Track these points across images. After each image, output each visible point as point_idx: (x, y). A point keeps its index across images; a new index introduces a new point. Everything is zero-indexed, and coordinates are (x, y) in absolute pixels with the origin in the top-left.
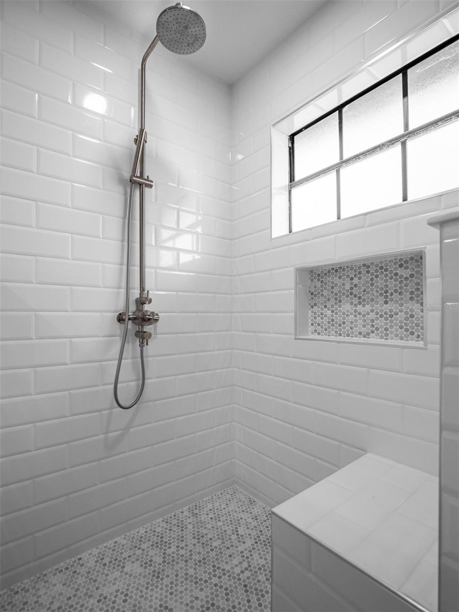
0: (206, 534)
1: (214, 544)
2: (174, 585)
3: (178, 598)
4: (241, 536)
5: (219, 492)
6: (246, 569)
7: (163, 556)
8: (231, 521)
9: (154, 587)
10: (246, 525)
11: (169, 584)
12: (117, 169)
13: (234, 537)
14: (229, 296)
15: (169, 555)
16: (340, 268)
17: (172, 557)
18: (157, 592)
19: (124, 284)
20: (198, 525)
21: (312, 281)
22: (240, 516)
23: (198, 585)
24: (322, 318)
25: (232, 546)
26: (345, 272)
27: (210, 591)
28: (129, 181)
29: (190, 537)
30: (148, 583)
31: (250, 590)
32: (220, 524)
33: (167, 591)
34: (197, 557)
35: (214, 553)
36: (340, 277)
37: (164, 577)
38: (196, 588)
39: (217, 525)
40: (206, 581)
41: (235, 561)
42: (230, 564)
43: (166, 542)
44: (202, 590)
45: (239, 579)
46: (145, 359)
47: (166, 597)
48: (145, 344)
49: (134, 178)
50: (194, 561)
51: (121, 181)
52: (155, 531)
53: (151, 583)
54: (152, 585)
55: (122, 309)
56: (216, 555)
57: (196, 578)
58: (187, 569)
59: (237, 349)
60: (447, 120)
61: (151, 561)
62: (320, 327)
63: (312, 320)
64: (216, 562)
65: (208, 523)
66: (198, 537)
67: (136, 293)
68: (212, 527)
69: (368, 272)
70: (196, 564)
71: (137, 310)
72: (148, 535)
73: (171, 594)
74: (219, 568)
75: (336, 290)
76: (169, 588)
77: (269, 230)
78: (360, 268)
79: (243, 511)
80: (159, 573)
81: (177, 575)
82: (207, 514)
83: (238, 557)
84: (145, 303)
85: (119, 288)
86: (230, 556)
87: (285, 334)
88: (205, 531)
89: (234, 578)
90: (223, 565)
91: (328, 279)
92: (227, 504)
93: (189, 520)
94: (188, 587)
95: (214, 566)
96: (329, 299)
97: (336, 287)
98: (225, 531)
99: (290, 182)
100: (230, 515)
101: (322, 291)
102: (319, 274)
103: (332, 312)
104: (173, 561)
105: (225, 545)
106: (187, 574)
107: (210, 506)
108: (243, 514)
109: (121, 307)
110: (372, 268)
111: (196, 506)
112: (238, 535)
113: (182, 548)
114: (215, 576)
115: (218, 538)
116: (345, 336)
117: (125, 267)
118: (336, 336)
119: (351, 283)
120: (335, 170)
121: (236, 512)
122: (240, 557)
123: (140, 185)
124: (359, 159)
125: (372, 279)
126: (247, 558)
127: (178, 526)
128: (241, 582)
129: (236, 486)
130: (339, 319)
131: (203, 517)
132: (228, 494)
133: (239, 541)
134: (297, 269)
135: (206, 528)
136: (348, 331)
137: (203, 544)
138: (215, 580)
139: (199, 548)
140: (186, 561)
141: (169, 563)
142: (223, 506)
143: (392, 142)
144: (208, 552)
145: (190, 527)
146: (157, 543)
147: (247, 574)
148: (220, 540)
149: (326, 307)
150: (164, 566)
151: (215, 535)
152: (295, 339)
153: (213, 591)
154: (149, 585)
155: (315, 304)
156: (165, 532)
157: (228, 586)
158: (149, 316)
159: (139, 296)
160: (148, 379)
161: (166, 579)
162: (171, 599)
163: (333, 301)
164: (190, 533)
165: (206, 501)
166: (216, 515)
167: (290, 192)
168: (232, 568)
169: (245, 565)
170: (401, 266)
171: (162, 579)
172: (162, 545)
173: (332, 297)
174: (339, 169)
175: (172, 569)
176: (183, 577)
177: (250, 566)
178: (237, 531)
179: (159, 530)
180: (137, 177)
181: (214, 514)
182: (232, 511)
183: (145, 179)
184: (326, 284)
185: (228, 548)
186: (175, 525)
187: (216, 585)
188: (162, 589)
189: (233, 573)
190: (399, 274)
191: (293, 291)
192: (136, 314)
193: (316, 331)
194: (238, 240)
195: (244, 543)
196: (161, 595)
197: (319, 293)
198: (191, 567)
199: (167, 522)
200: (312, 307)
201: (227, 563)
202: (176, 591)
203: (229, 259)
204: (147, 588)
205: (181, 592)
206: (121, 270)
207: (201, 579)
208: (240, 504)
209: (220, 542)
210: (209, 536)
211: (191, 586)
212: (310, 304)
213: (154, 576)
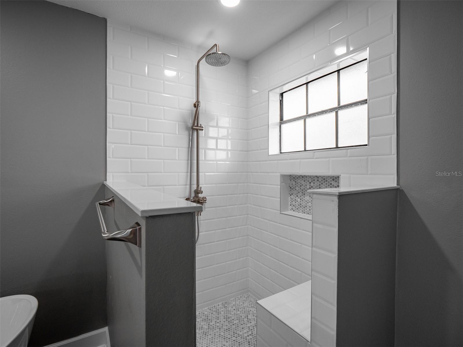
0: (231, 317)
1: (235, 322)
2: (213, 339)
3: (215, 344)
4: (249, 319)
5: (240, 296)
6: (250, 335)
7: (208, 325)
8: (245, 311)
9: (204, 339)
10: (253, 314)
11: (211, 338)
12: (185, 122)
13: (246, 319)
14: (246, 184)
15: (211, 325)
16: (305, 176)
17: (213, 326)
18: (205, 341)
19: (189, 183)
20: (227, 312)
21: (291, 180)
22: (250, 309)
23: (225, 340)
24: (295, 202)
25: (244, 324)
26: (307, 178)
27: (231, 343)
28: (191, 129)
29: (222, 318)
30: (201, 337)
31: (251, 344)
32: (239, 312)
33: (210, 341)
34: (226, 328)
35: (234, 326)
36: (304, 181)
37: (209, 335)
38: (224, 341)
39: (237, 313)
40: (229, 339)
41: (245, 331)
42: (242, 332)
43: (210, 319)
44: (227, 342)
45: (246, 339)
46: (199, 222)
47: (209, 343)
48: (199, 214)
49: (194, 127)
50: (224, 329)
51: (187, 128)
52: (204, 314)
53: (202, 337)
54: (203, 338)
55: (188, 196)
56: (235, 327)
57: (225, 337)
58: (220, 333)
59: (251, 215)
60: (356, 105)
61: (202, 327)
62: (294, 207)
63: (290, 203)
64: (235, 330)
65: (232, 312)
66: (227, 318)
67: (194, 187)
68: (234, 314)
69: (318, 180)
70: (225, 331)
71: (195, 196)
72: (200, 315)
73: (212, 342)
74: (236, 333)
75: (302, 188)
76: (211, 340)
77: (267, 150)
78: (314, 177)
79: (252, 307)
80: (206, 333)
81: (215, 335)
82: (232, 307)
83: (246, 329)
84: (199, 193)
85: (186, 185)
86: (243, 328)
87: (275, 210)
88: (230, 316)
89: (244, 338)
90: (238, 332)
91: (299, 181)
92: (243, 303)
93: (222, 310)
94: (220, 340)
95: (234, 332)
96: (299, 192)
97: (303, 186)
98: (241, 316)
99: (281, 121)
100: (245, 308)
101: (296, 187)
102: (294, 177)
103: (301, 199)
104: (213, 328)
105: (240, 323)
106: (220, 334)
107: (234, 303)
108: (252, 308)
109: (187, 195)
110: (320, 179)
111: (226, 302)
112: (248, 318)
113: (218, 323)
114: (234, 336)
115: (237, 320)
116: (306, 214)
117: (189, 174)
118: (302, 213)
119: (310, 185)
120: (303, 119)
121: (248, 307)
122: (248, 329)
123: (197, 130)
124: (315, 116)
125: (320, 185)
126: (252, 330)
127: (216, 312)
128: (247, 340)
129: (249, 293)
130: (304, 204)
131: (230, 308)
132: (244, 297)
133: (248, 322)
134: (281, 175)
135: (231, 314)
136: (308, 211)
137: (229, 321)
138: (234, 338)
139: (226, 323)
140: (220, 329)
141: (211, 329)
142: (241, 304)
143: (331, 110)
144: (231, 326)
145: (222, 313)
146: (205, 319)
147: (251, 337)
148: (238, 320)
149: (297, 196)
150: (209, 330)
151: (236, 318)
152: (280, 213)
153: (233, 343)
154: (201, 338)
155: (292, 194)
156: (209, 314)
157: (240, 342)
158: (201, 201)
159: (196, 189)
160: (201, 232)
161: (209, 336)
162: (212, 344)
163: (301, 194)
164: (222, 316)
165: (232, 300)
166: (237, 308)
167: (280, 126)
168: (243, 334)
169: (250, 333)
170: (333, 180)
171: (208, 336)
172: (208, 320)
173: (301, 191)
174: (305, 119)
175: (213, 332)
176: (218, 336)
177: (252, 334)
178: (247, 317)
179: (206, 313)
180: (195, 126)
181: (236, 307)
182: (246, 306)
183: (199, 127)
184: (297, 183)
185: (242, 325)
186: (214, 311)
187: (234, 341)
188: (207, 340)
189: (244, 336)
190: (333, 184)
191: (280, 186)
192: (195, 199)
193: (292, 209)
194: (251, 152)
195: (251, 323)
196: (207, 342)
197: (294, 188)
198: (222, 332)
199: (210, 310)
200: (291, 195)
201: (241, 331)
202: (214, 341)
203: (247, 163)
204: (200, 339)
205: (217, 342)
206: (187, 175)
207: (227, 338)
208: (251, 303)
209: (238, 321)
210: (232, 318)
211: (222, 340)
212: (289, 193)
213: (203, 334)
